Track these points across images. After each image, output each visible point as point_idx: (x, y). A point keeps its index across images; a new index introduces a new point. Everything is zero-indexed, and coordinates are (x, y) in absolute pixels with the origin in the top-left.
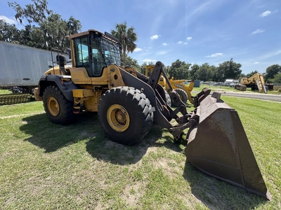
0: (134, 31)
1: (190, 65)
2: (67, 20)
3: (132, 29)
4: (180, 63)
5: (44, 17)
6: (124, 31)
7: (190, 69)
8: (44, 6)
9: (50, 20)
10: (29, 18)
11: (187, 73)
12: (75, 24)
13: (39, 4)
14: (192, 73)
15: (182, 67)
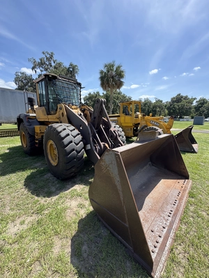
0: (122, 69)
1: (195, 99)
2: (68, 66)
3: (119, 67)
4: (182, 97)
5: (51, 66)
6: (112, 70)
7: (195, 103)
8: (51, 57)
9: (55, 68)
10: (41, 68)
11: (190, 108)
12: (73, 69)
13: (48, 56)
14: (197, 108)
15: (183, 102)
